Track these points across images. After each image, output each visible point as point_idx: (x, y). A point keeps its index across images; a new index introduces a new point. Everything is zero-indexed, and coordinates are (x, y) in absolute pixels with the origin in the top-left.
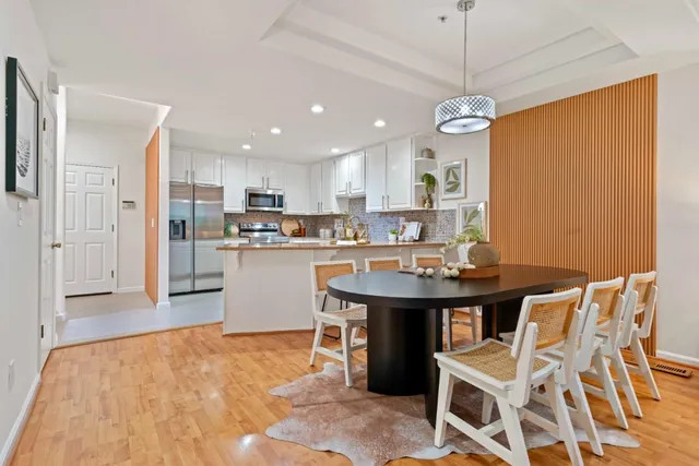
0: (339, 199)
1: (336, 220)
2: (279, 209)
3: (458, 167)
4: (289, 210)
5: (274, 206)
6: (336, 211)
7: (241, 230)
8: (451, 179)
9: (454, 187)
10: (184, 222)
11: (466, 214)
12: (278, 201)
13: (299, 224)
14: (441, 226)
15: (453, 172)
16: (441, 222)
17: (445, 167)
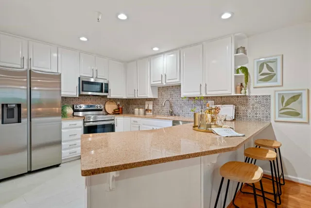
0: (152, 87)
1: (147, 102)
2: (105, 94)
3: (275, 61)
4: (112, 94)
5: (102, 91)
6: (150, 96)
7: (75, 111)
8: (265, 70)
9: (270, 77)
10: (19, 106)
11: (283, 99)
12: (104, 88)
13: (118, 105)
14: (253, 108)
15: (267, 65)
16: (253, 105)
17: (258, 62)
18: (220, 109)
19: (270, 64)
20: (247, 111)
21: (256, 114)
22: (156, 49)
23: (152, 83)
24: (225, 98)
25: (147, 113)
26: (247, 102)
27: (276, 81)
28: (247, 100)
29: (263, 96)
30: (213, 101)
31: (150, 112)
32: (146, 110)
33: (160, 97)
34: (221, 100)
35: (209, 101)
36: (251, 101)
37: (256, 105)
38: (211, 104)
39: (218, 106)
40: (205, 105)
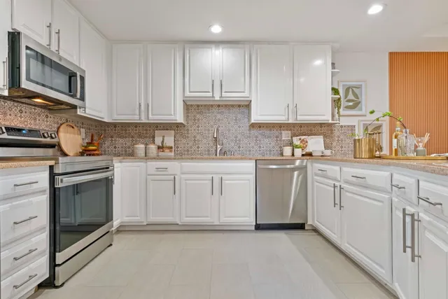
1: (159, 133)
3: (360, 87)
8: (351, 96)
9: (356, 105)
14: (338, 140)
15: (353, 90)
16: (339, 137)
17: (343, 85)
18: (307, 142)
19: (354, 89)
20: (332, 144)
21: (342, 147)
22: (216, 29)
23: (188, 94)
25: (161, 154)
26: (332, 133)
27: (361, 110)
28: (332, 130)
29: (348, 126)
30: (290, 132)
31: (167, 150)
32: (159, 148)
33: (191, 123)
34: (301, 130)
35: (283, 132)
36: (336, 133)
37: (342, 137)
38: (286, 135)
39: (303, 137)
40: (277, 137)
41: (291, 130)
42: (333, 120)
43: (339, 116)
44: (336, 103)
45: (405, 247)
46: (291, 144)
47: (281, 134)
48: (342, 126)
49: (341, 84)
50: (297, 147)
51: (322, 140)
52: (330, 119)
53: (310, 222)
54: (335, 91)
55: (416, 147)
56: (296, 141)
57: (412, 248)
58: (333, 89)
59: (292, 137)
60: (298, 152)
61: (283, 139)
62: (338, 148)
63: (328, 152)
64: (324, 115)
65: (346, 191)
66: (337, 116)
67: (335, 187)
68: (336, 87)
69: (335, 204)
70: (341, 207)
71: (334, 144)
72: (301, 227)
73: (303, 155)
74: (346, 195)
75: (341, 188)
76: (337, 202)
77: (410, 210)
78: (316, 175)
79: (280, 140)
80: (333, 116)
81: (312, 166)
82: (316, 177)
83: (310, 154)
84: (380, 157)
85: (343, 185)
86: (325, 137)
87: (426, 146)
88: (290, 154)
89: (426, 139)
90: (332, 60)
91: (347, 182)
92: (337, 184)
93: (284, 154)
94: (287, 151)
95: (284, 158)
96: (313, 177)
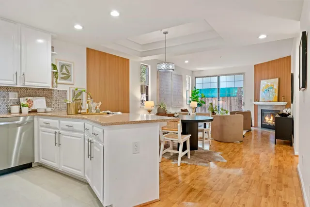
3: (70, 66)
9: (67, 77)
14: (56, 100)
15: (66, 68)
16: (56, 98)
17: (60, 63)
18: (32, 102)
19: (66, 66)
20: (51, 103)
21: (58, 105)
24: (31, 90)
26: (52, 95)
27: (71, 80)
28: (51, 93)
29: (63, 91)
30: (17, 93)
34: (27, 92)
35: (10, 93)
36: (55, 95)
37: (58, 98)
38: (13, 96)
39: (29, 98)
40: (4, 97)
41: (18, 92)
42: (52, 87)
43: (57, 83)
44: (55, 74)
45: (88, 155)
46: (19, 103)
47: (8, 94)
48: (58, 91)
49: (58, 62)
50: (24, 106)
51: (45, 100)
52: (51, 86)
53: (36, 161)
54: (54, 66)
55: (96, 108)
56: (23, 101)
57: (91, 155)
58: (53, 65)
59: (19, 98)
60: (25, 110)
61: (10, 99)
62: (56, 105)
63: (49, 109)
64: (46, 83)
65: (62, 135)
66: (55, 83)
67: (55, 133)
68: (54, 64)
69: (55, 144)
70: (59, 145)
71: (53, 103)
72: (29, 166)
73: (29, 112)
74: (62, 137)
75: (59, 133)
76: (57, 142)
77: (90, 139)
78: (42, 126)
79: (8, 100)
80: (53, 83)
81: (38, 120)
82: (40, 128)
83: (35, 111)
84: (80, 113)
85: (60, 132)
86: (46, 97)
87: (100, 107)
88: (18, 111)
89: (100, 103)
90: (52, 44)
91: (63, 129)
92: (57, 131)
93: (12, 112)
94: (15, 109)
95: (12, 115)
96: (38, 128)
